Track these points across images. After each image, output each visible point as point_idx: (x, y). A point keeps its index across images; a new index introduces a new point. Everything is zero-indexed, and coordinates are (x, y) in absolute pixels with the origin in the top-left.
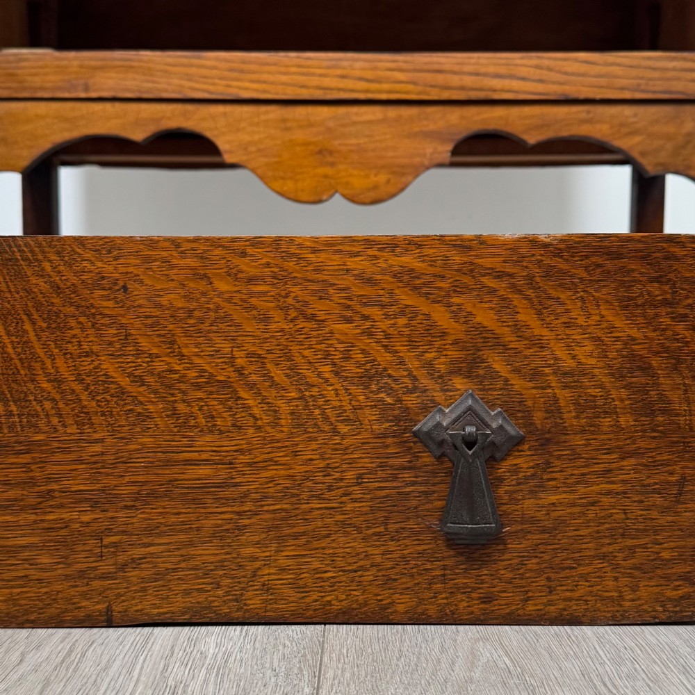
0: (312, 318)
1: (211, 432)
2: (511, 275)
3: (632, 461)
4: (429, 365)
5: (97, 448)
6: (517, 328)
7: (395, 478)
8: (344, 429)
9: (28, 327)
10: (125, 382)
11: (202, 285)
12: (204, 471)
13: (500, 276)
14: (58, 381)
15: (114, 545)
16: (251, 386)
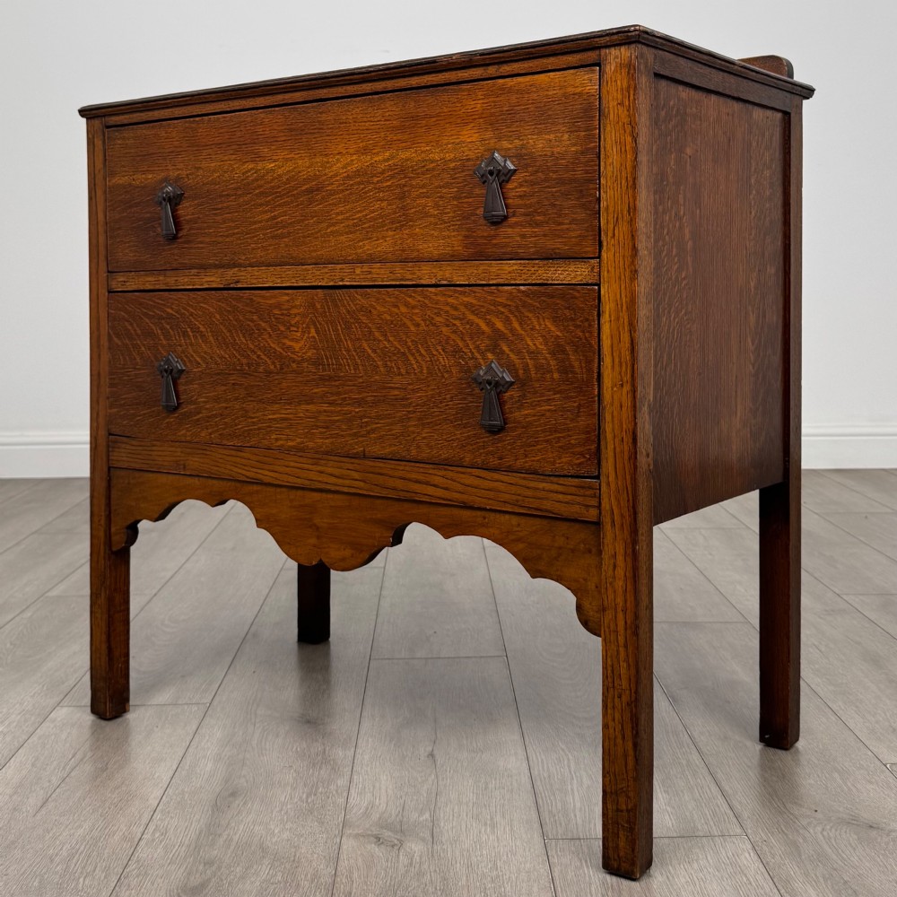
0: (434, 325)
1: (399, 375)
2: (509, 305)
3: (558, 396)
4: (477, 347)
5: (361, 380)
6: (512, 330)
7: (465, 399)
8: (446, 376)
10: (370, 352)
11: (395, 310)
12: (396, 392)
13: (505, 306)
14: (348, 351)
15: (366, 422)
16: (413, 355)
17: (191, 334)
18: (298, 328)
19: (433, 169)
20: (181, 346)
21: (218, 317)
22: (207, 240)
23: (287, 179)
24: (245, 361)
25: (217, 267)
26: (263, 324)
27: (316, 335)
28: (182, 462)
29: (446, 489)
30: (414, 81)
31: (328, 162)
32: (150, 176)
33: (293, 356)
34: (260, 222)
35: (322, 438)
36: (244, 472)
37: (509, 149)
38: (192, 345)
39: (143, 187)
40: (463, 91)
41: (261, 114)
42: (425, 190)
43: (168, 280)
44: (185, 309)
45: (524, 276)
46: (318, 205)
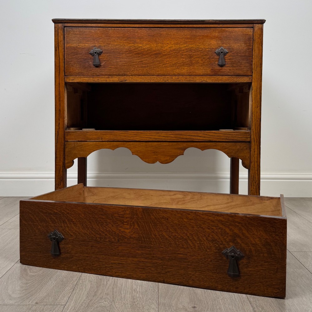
19: (201, 50)
22: (113, 67)
23: (147, 50)
25: (116, 75)
28: (101, 137)
29: (204, 137)
30: (195, 26)
31: (163, 46)
32: (87, 45)
34: (136, 62)
36: (128, 138)
37: (226, 47)
39: (83, 48)
40: (211, 30)
41: (137, 30)
42: (198, 56)
43: (95, 79)
45: (230, 80)
46: (159, 58)
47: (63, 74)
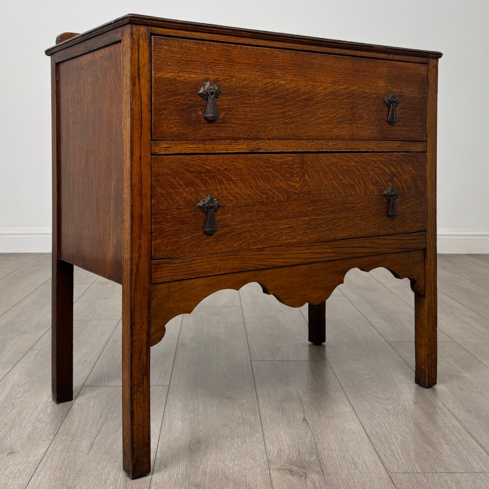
0: (367, 170)
1: (351, 196)
2: (397, 161)
3: (415, 199)
4: (385, 180)
5: (332, 201)
6: (398, 172)
7: (380, 204)
8: (372, 194)
9: (321, 174)
10: (337, 185)
11: (349, 164)
12: (350, 205)
14: (326, 186)
15: (335, 222)
16: (357, 186)
17: (225, 182)
18: (298, 175)
19: (366, 97)
20: (217, 190)
21: (245, 170)
22: (238, 122)
23: (292, 91)
24: (265, 196)
25: (244, 139)
26: (276, 174)
27: (308, 179)
28: (218, 267)
30: (359, 53)
31: (315, 86)
32: (194, 76)
33: (295, 191)
34: (276, 114)
35: (312, 234)
36: (264, 263)
37: (397, 92)
38: (226, 189)
39: (187, 83)
40: (379, 63)
41: (277, 52)
42: (363, 106)
43: (207, 147)
44: (221, 166)
45: (402, 148)
46: (310, 108)
47: (149, 138)
